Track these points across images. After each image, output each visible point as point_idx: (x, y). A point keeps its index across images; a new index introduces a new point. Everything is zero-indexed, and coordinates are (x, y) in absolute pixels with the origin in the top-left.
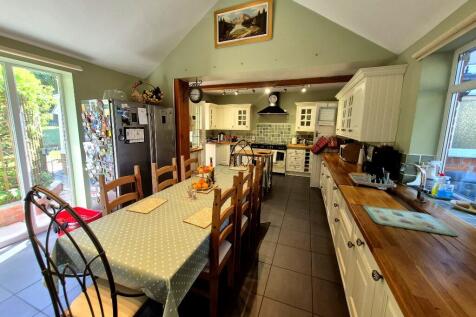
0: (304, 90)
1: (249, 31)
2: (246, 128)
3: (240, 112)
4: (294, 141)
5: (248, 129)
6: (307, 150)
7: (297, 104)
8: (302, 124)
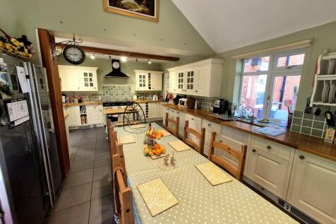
0: (150, 63)
1: (140, 9)
2: (95, 88)
3: (85, 74)
4: (135, 97)
5: (97, 90)
6: (147, 103)
7: (136, 71)
8: (141, 85)
